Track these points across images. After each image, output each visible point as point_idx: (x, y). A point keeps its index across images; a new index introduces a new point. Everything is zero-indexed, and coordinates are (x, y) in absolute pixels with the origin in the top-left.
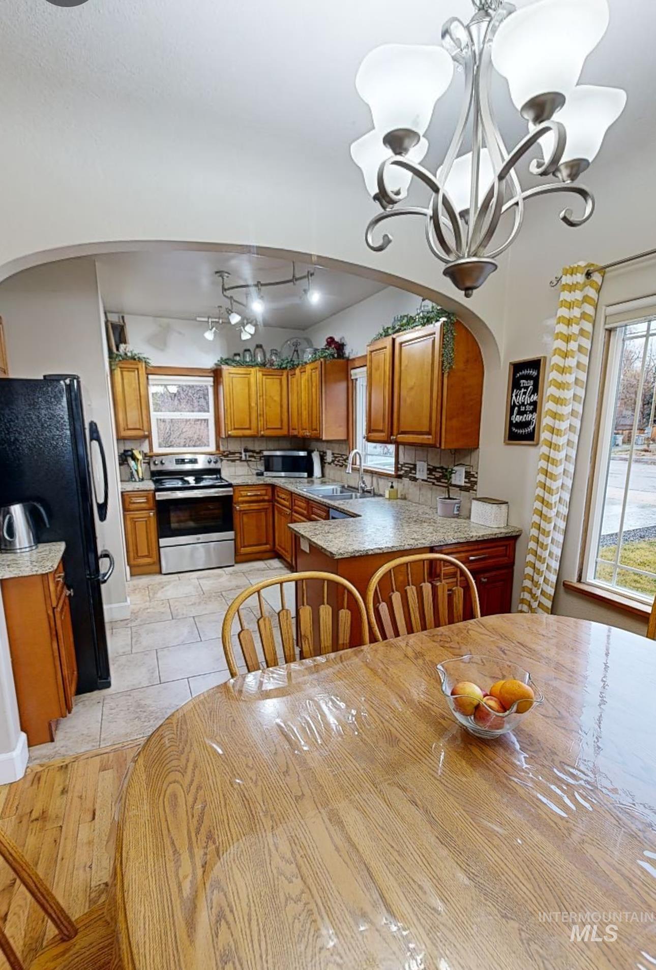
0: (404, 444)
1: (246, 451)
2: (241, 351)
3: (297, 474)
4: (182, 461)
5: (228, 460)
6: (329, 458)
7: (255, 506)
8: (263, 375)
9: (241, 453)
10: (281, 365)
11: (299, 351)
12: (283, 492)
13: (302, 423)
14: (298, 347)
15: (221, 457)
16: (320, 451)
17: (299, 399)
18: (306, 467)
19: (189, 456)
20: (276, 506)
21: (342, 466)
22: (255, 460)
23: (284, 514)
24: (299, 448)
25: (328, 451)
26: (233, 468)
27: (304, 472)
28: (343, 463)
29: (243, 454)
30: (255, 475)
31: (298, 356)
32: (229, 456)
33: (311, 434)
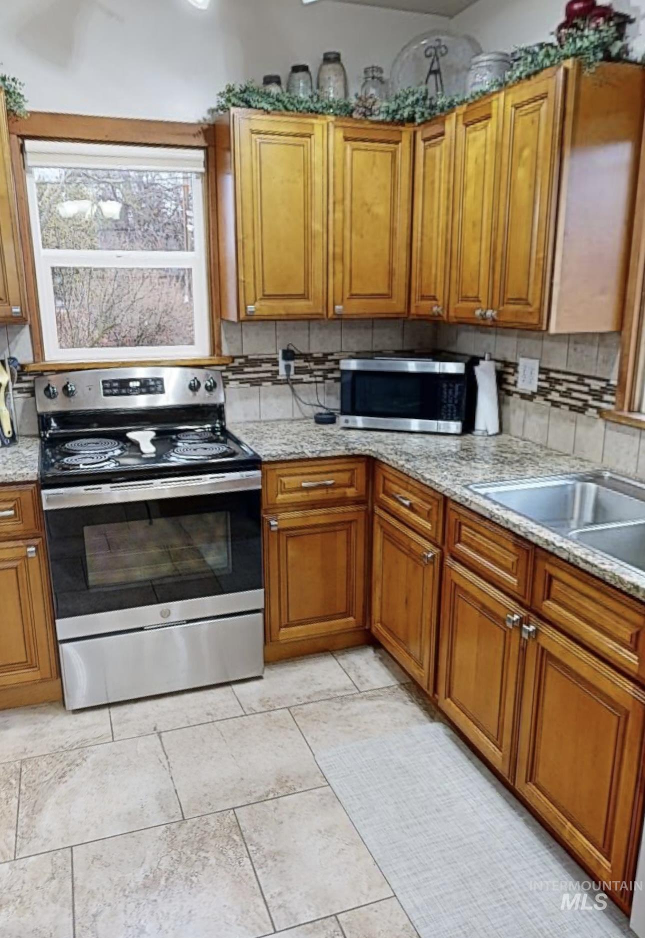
1: (289, 355)
2: (283, 72)
3: (433, 425)
4: (122, 387)
5: (242, 381)
6: (527, 379)
7: (318, 516)
8: (346, 139)
9: (275, 362)
10: (395, 111)
11: (442, 71)
12: (410, 488)
13: (460, 281)
14: (441, 60)
15: (224, 374)
16: (497, 361)
17: (451, 211)
18: (458, 406)
19: (141, 373)
20: (376, 518)
21: (582, 410)
22: (313, 379)
23: (411, 550)
24: (441, 351)
25: (522, 362)
26: (254, 403)
27: (452, 419)
28: (586, 401)
29: (282, 364)
30: (313, 421)
31: (440, 86)
32: (246, 370)
33: (499, 313)
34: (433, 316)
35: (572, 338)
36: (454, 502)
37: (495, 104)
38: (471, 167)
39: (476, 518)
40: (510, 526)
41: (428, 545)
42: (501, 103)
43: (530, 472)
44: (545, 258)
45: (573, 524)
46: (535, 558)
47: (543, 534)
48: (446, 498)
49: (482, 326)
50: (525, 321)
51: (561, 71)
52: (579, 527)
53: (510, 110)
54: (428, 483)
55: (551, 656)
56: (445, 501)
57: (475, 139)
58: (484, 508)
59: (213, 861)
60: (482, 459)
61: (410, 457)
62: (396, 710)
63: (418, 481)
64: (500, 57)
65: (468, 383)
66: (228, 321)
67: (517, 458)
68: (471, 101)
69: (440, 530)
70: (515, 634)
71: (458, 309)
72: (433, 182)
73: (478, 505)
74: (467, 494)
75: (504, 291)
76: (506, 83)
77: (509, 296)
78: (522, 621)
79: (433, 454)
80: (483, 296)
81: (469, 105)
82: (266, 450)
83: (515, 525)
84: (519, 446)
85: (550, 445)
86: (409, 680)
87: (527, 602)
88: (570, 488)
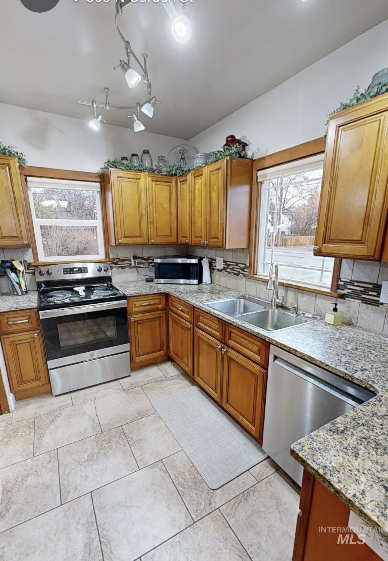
0: (347, 257)
1: (135, 258)
2: (129, 156)
3: (188, 281)
4: (71, 271)
5: (118, 268)
6: (219, 264)
7: (148, 316)
8: (153, 181)
9: (130, 260)
10: (170, 172)
11: (185, 158)
12: (181, 304)
13: (195, 231)
14: (185, 154)
15: (111, 265)
16: (209, 258)
17: (191, 206)
18: (197, 274)
19: (78, 265)
20: (170, 315)
21: (238, 275)
22: (144, 266)
23: (182, 326)
24: (190, 255)
25: (217, 259)
26: (123, 275)
27: (194, 279)
28: (239, 271)
29: (133, 261)
30: (145, 281)
31: (185, 163)
32: (119, 263)
33: (209, 242)
34: (186, 243)
35: (233, 250)
36: (197, 308)
37: (204, 171)
38: (197, 192)
39: (205, 313)
40: (216, 315)
41: (188, 324)
42: (206, 170)
43: (222, 296)
44: (223, 223)
45: (237, 313)
46: (225, 326)
47: (227, 317)
48: (194, 307)
49: (203, 247)
50: (217, 244)
51: (225, 160)
52: (239, 314)
53: (209, 173)
54: (187, 302)
55: (232, 359)
56: (194, 308)
57: (198, 182)
58: (207, 309)
59: (114, 446)
60: (206, 292)
61: (181, 293)
62: (180, 383)
63: (184, 301)
64: (205, 155)
65: (199, 266)
66: (112, 246)
67: (217, 292)
68: (196, 169)
69: (192, 318)
70: (220, 353)
71: (195, 241)
72: (184, 197)
73: (205, 308)
74: (201, 305)
75: (210, 234)
76: (207, 164)
77: (212, 236)
78: (221, 348)
79: (189, 291)
80: (203, 236)
81: (195, 170)
82: (129, 292)
83: (218, 315)
84: (218, 288)
85: (228, 287)
86: (184, 372)
87: (223, 341)
88: (235, 301)
